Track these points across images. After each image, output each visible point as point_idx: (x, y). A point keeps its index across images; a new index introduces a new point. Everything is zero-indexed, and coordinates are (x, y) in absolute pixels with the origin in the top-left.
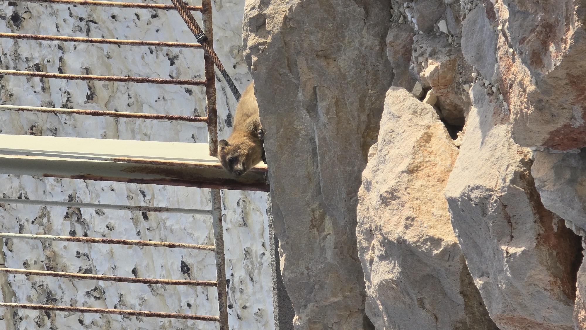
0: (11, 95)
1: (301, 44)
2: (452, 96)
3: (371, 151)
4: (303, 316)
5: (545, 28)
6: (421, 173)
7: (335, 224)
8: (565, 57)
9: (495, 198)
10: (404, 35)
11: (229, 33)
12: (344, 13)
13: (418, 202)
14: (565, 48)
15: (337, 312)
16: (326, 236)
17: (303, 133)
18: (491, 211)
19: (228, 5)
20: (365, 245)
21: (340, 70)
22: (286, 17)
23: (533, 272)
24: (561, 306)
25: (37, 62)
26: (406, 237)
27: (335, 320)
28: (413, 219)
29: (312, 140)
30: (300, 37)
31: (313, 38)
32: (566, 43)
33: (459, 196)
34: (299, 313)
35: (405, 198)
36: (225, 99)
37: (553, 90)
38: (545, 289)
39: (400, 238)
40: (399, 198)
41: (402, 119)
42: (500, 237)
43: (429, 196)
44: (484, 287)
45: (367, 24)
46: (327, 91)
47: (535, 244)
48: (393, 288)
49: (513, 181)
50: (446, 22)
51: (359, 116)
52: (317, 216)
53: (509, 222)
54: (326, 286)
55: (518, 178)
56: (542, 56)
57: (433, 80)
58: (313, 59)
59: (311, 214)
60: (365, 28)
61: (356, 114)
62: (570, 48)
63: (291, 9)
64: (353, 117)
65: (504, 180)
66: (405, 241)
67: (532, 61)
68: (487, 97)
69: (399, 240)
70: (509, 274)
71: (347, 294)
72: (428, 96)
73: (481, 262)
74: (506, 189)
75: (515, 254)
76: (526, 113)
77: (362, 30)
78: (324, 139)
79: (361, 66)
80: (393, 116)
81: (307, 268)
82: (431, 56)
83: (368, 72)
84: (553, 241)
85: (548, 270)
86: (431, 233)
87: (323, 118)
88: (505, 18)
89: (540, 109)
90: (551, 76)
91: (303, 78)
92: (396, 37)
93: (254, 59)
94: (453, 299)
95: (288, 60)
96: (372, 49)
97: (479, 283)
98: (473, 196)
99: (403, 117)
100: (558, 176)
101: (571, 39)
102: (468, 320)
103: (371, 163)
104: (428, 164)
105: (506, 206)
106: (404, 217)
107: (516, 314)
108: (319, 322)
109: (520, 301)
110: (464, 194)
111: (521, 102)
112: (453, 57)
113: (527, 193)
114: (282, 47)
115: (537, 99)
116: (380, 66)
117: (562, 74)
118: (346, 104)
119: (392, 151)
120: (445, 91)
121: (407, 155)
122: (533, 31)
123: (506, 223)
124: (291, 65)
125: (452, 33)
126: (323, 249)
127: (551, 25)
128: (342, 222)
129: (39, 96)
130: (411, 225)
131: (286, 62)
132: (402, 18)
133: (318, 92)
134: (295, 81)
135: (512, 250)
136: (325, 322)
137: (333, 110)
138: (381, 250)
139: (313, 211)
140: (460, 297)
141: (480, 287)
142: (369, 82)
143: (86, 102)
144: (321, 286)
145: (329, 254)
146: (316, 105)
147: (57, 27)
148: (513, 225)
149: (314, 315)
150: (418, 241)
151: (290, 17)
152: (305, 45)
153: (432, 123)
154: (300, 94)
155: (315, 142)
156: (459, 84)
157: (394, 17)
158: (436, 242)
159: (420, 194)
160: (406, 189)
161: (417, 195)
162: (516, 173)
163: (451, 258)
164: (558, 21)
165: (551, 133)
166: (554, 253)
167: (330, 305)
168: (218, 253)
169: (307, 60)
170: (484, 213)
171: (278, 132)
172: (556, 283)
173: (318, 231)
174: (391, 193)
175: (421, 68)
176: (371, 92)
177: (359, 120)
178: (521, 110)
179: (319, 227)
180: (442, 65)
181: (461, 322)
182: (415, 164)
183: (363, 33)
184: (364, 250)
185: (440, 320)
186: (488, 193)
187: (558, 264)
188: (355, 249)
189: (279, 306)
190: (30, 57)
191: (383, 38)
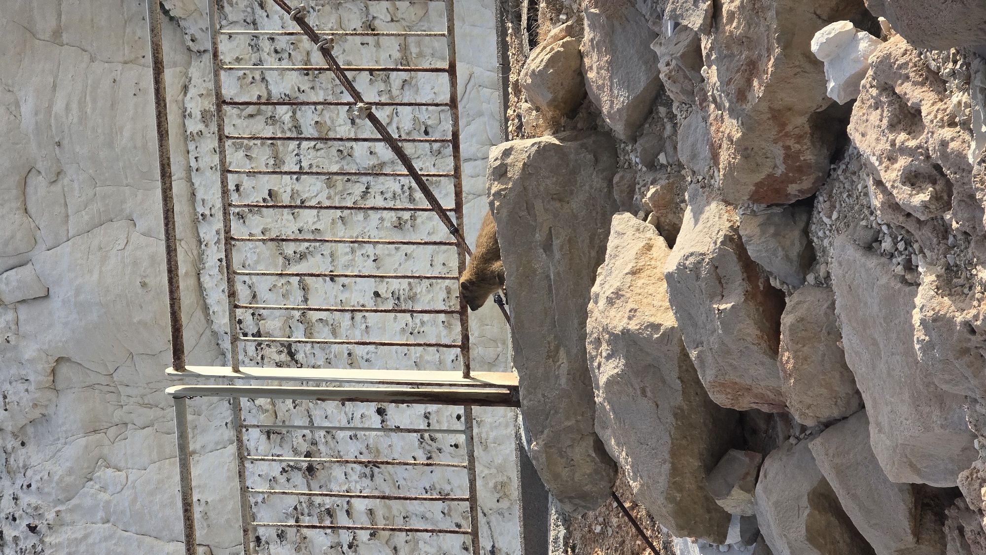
0: (305, 538)
1: (538, 188)
2: (670, 216)
3: (599, 270)
4: (540, 442)
5: (749, 66)
6: (642, 275)
7: (568, 353)
8: (768, 86)
9: (707, 260)
10: (628, 176)
11: (493, 471)
12: (576, 160)
13: (640, 297)
14: (767, 78)
15: (570, 435)
16: (560, 366)
17: (540, 271)
18: (703, 274)
19: (492, 445)
20: (594, 353)
21: (572, 210)
22: (524, 164)
23: (741, 326)
24: (767, 360)
25: (328, 507)
26: (630, 327)
27: (569, 443)
28: (636, 311)
29: (548, 276)
30: (537, 182)
31: (548, 182)
32: (767, 74)
33: (675, 268)
34: (536, 439)
35: (628, 295)
36: (489, 533)
37: (756, 125)
38: (753, 344)
39: (624, 329)
40: (623, 296)
41: (627, 235)
42: (711, 298)
43: (650, 292)
44: (699, 357)
45: (596, 169)
46: (561, 230)
47: (743, 299)
48: (618, 382)
49: (722, 243)
50: (666, 154)
51: (589, 253)
52: (552, 348)
53: (720, 282)
54: (561, 411)
55: (728, 240)
56: (747, 94)
57: (655, 201)
58: (549, 202)
59: (547, 346)
60: (595, 172)
61: (586, 250)
62: (771, 75)
63: (529, 157)
64: (584, 253)
65: (715, 243)
66: (628, 330)
67: (738, 99)
68: (701, 190)
69: (622, 332)
70: (720, 332)
71: (579, 418)
72: (649, 218)
73: (696, 333)
74: (717, 250)
75: (726, 309)
76: (734, 162)
77: (592, 174)
78: (558, 273)
79: (592, 208)
80: (619, 233)
81: (544, 396)
82: (652, 184)
83: (597, 213)
84: (760, 298)
85: (755, 324)
86: (652, 320)
87: (557, 255)
88: (714, 81)
89: (746, 157)
90: (755, 109)
91: (539, 219)
92: (622, 178)
93: (497, 204)
94: (672, 386)
95: (527, 203)
96: (601, 191)
97: (693, 354)
98: (687, 263)
99: (628, 233)
100: (763, 232)
101: (772, 67)
102: (685, 407)
103: (598, 281)
104: (649, 267)
105: (717, 267)
106: (628, 310)
107: (727, 377)
108: (554, 446)
109: (731, 361)
110: (679, 264)
111: (729, 155)
112: (671, 181)
113: (736, 254)
114: (522, 192)
115: (743, 148)
116: (608, 207)
117: (764, 107)
118: (578, 242)
119: (617, 263)
120: (665, 211)
121: (630, 261)
122: (738, 71)
123: (717, 283)
124: (530, 208)
125: (671, 162)
126: (557, 377)
127: (754, 62)
128: (574, 351)
129: (329, 537)
130: (634, 316)
131: (525, 205)
132: (627, 163)
133: (553, 231)
134: (533, 223)
135: (722, 307)
136: (560, 446)
137: (567, 247)
138: (607, 350)
139: (549, 343)
140: (678, 381)
141: (695, 357)
142: (598, 222)
143: (369, 540)
144: (556, 411)
145: (563, 381)
146: (551, 245)
147: (345, 475)
148: (724, 285)
149: (550, 439)
150: (640, 329)
151: (529, 164)
152: (542, 189)
153: (653, 237)
154: (537, 235)
155: (550, 279)
156: (677, 204)
157: (621, 163)
158: (656, 327)
159: (642, 290)
160: (629, 287)
161: (640, 291)
162: (726, 236)
163: (670, 342)
164: (760, 56)
165: (756, 185)
166: (761, 309)
167: (564, 429)
168: (470, 469)
169: (543, 202)
170: (698, 278)
171: (517, 270)
172: (762, 337)
173: (553, 361)
174: (617, 293)
175: (643, 195)
176: (600, 231)
177: (590, 256)
178: (730, 162)
179: (555, 357)
180: (662, 187)
181: (679, 408)
182: (638, 267)
183: (593, 177)
184: (593, 359)
185: (660, 407)
186: (701, 257)
187: (764, 321)
188: (585, 360)
189: (524, 525)
190: (322, 503)
191: (610, 181)
